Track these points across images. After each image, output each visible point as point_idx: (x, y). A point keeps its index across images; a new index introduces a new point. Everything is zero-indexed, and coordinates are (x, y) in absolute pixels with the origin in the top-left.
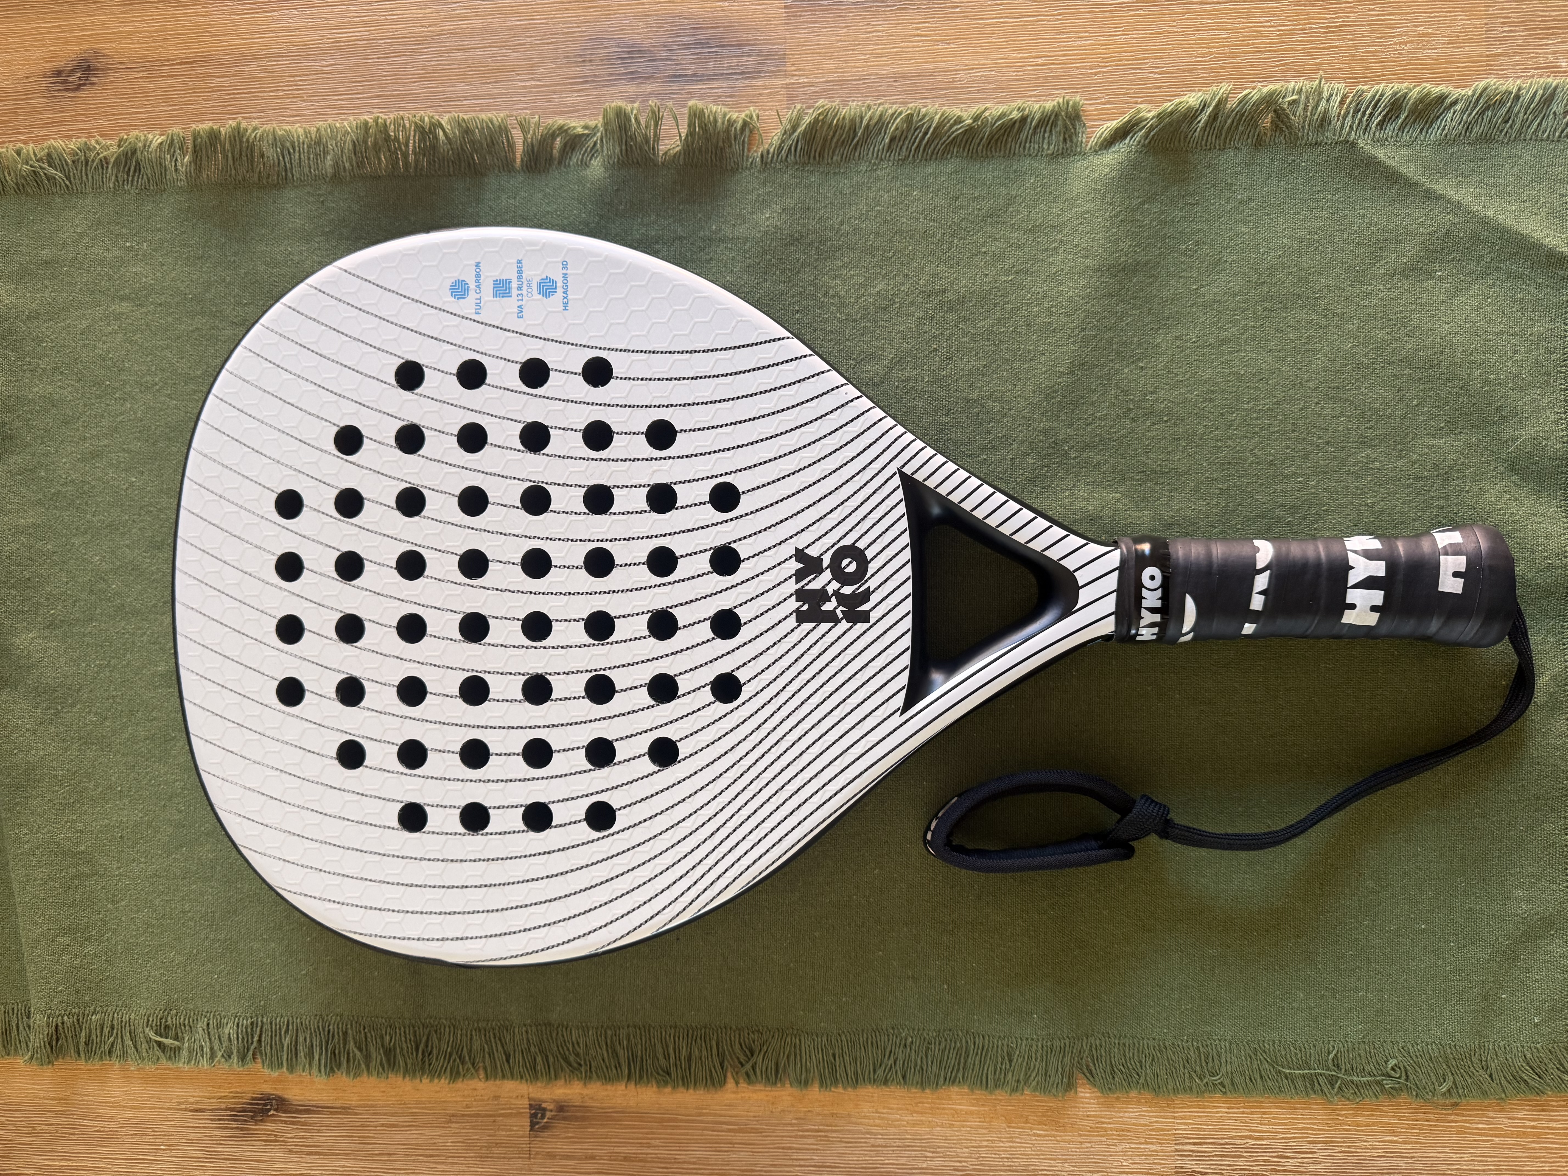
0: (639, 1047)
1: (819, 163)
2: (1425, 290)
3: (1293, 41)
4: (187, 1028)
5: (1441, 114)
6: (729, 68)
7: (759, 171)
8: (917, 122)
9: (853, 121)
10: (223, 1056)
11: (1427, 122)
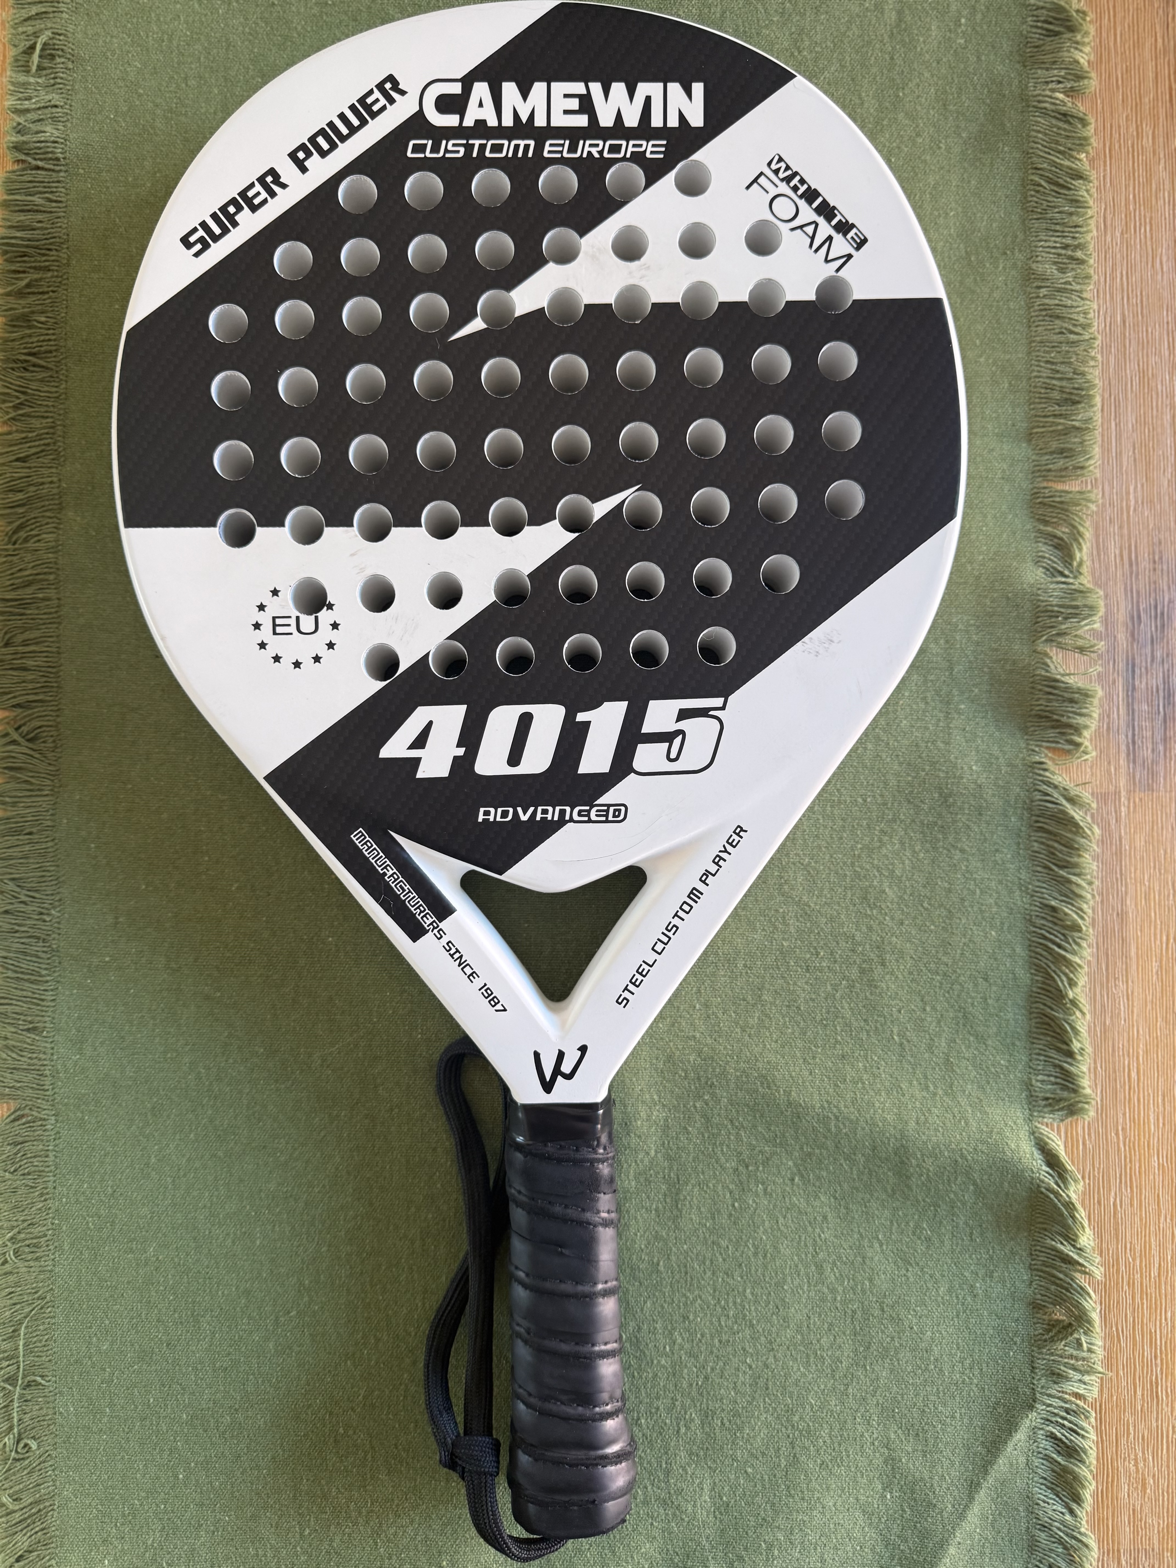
0: (36, 612)
1: (1031, 826)
2: (870, 1482)
3: (1143, 1346)
4: (52, 81)
5: (1060, 1499)
6: (1141, 728)
7: (1024, 759)
8: (1072, 937)
9: (1076, 865)
10: (19, 124)
11: (1052, 1483)
